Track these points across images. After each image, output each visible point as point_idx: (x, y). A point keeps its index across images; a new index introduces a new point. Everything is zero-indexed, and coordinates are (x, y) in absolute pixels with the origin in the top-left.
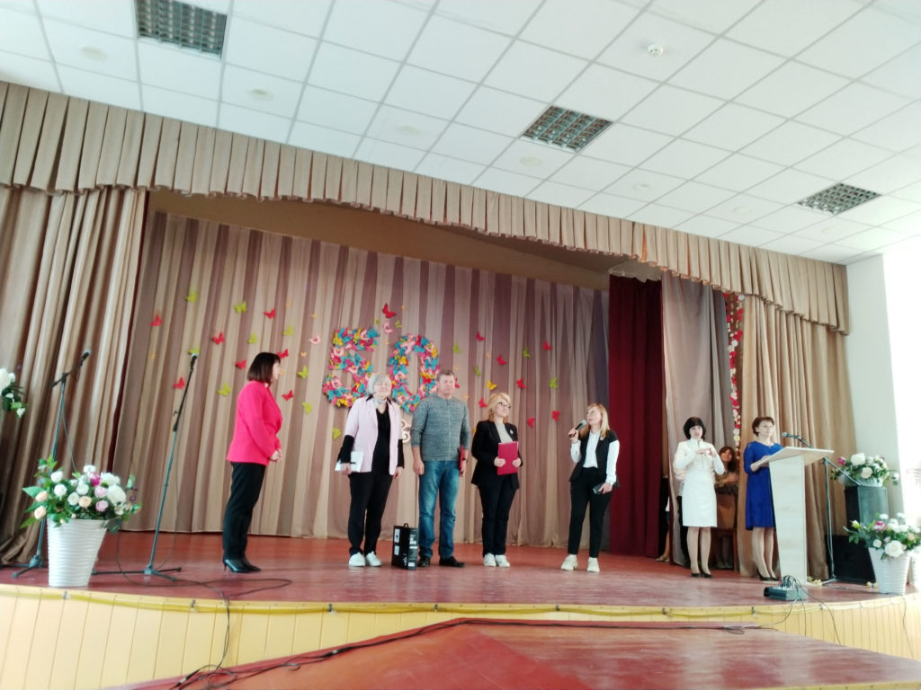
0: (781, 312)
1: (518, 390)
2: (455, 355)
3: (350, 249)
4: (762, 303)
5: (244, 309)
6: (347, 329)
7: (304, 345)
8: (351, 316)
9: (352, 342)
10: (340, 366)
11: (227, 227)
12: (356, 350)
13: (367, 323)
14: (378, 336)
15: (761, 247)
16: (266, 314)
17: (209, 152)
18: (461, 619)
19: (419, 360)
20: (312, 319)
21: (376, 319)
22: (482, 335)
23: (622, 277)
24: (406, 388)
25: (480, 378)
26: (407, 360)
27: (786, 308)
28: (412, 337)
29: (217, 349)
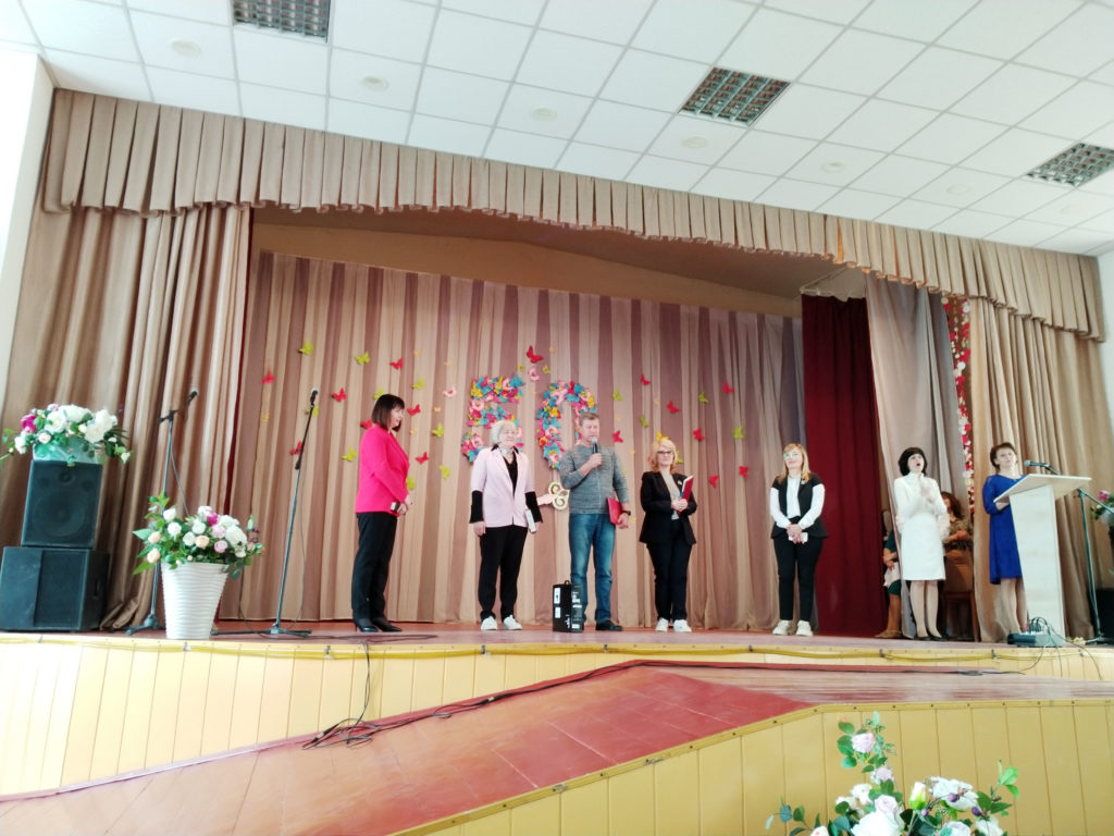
0: (1015, 317)
1: (696, 443)
2: (616, 404)
3: (486, 283)
4: (992, 308)
5: (367, 360)
6: (486, 378)
7: (438, 399)
8: (490, 363)
9: (493, 392)
10: (481, 422)
11: (343, 266)
12: (499, 403)
13: (509, 368)
14: (522, 384)
15: (987, 239)
16: (392, 364)
17: (318, 159)
18: (636, 661)
19: (574, 412)
20: (445, 366)
21: (519, 365)
22: (647, 378)
23: (818, 297)
24: (559, 445)
25: (648, 429)
26: (559, 412)
27: (1023, 311)
28: (563, 384)
29: (338, 407)
